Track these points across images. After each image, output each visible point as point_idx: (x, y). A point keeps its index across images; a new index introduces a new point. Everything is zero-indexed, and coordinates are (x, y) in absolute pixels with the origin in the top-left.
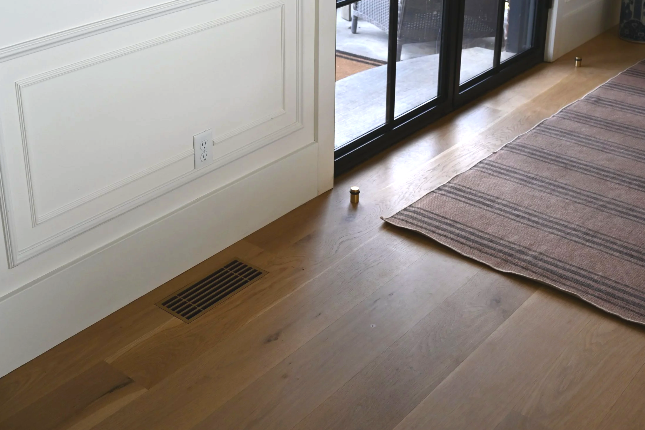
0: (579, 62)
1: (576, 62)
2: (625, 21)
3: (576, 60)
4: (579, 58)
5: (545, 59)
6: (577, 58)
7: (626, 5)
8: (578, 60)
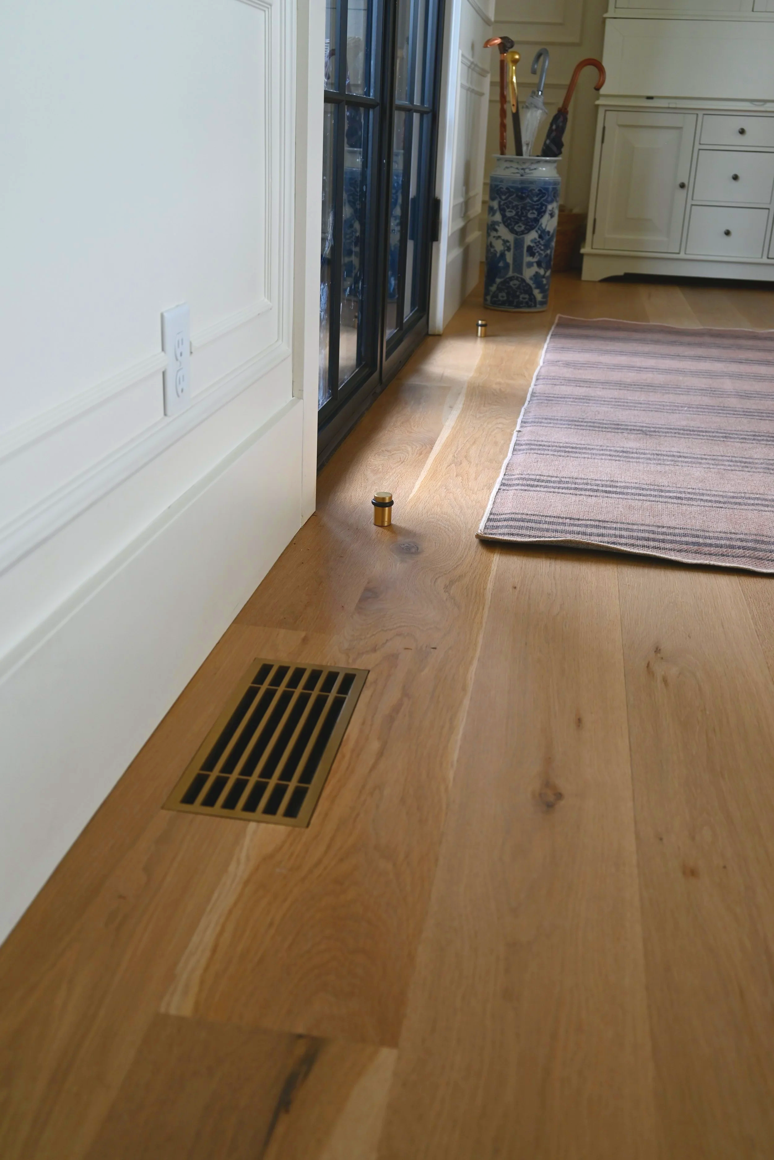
0: (483, 328)
1: (480, 328)
2: (498, 280)
3: (478, 325)
4: (484, 323)
5: (430, 333)
6: (480, 322)
7: (498, 255)
8: (482, 326)
